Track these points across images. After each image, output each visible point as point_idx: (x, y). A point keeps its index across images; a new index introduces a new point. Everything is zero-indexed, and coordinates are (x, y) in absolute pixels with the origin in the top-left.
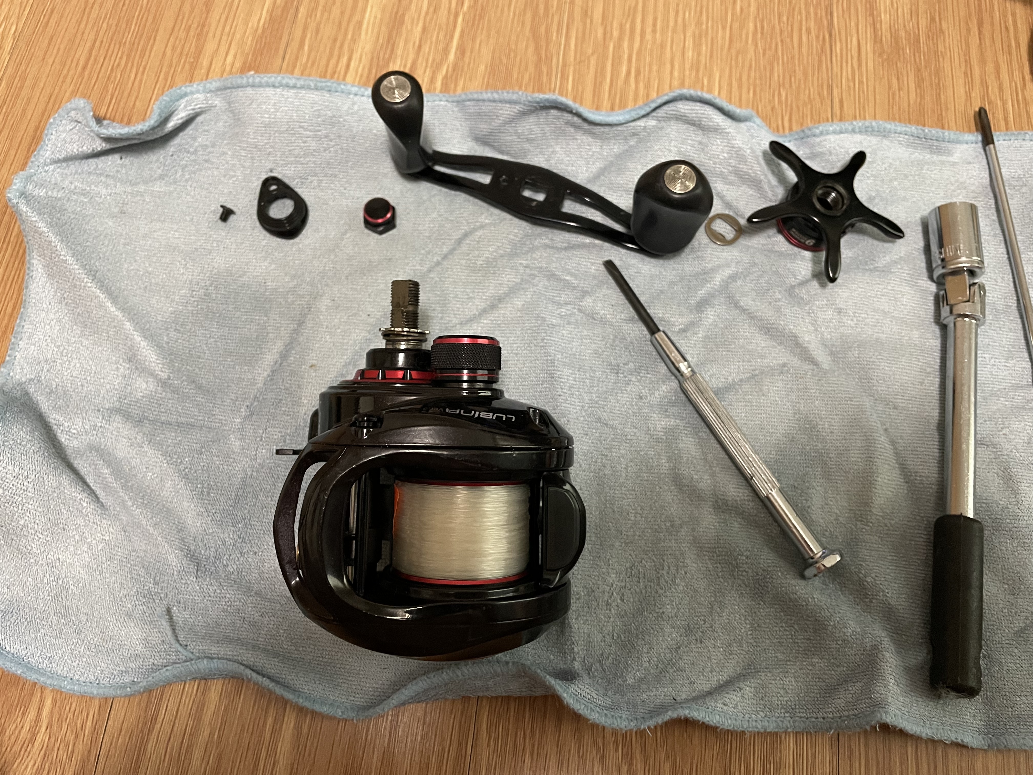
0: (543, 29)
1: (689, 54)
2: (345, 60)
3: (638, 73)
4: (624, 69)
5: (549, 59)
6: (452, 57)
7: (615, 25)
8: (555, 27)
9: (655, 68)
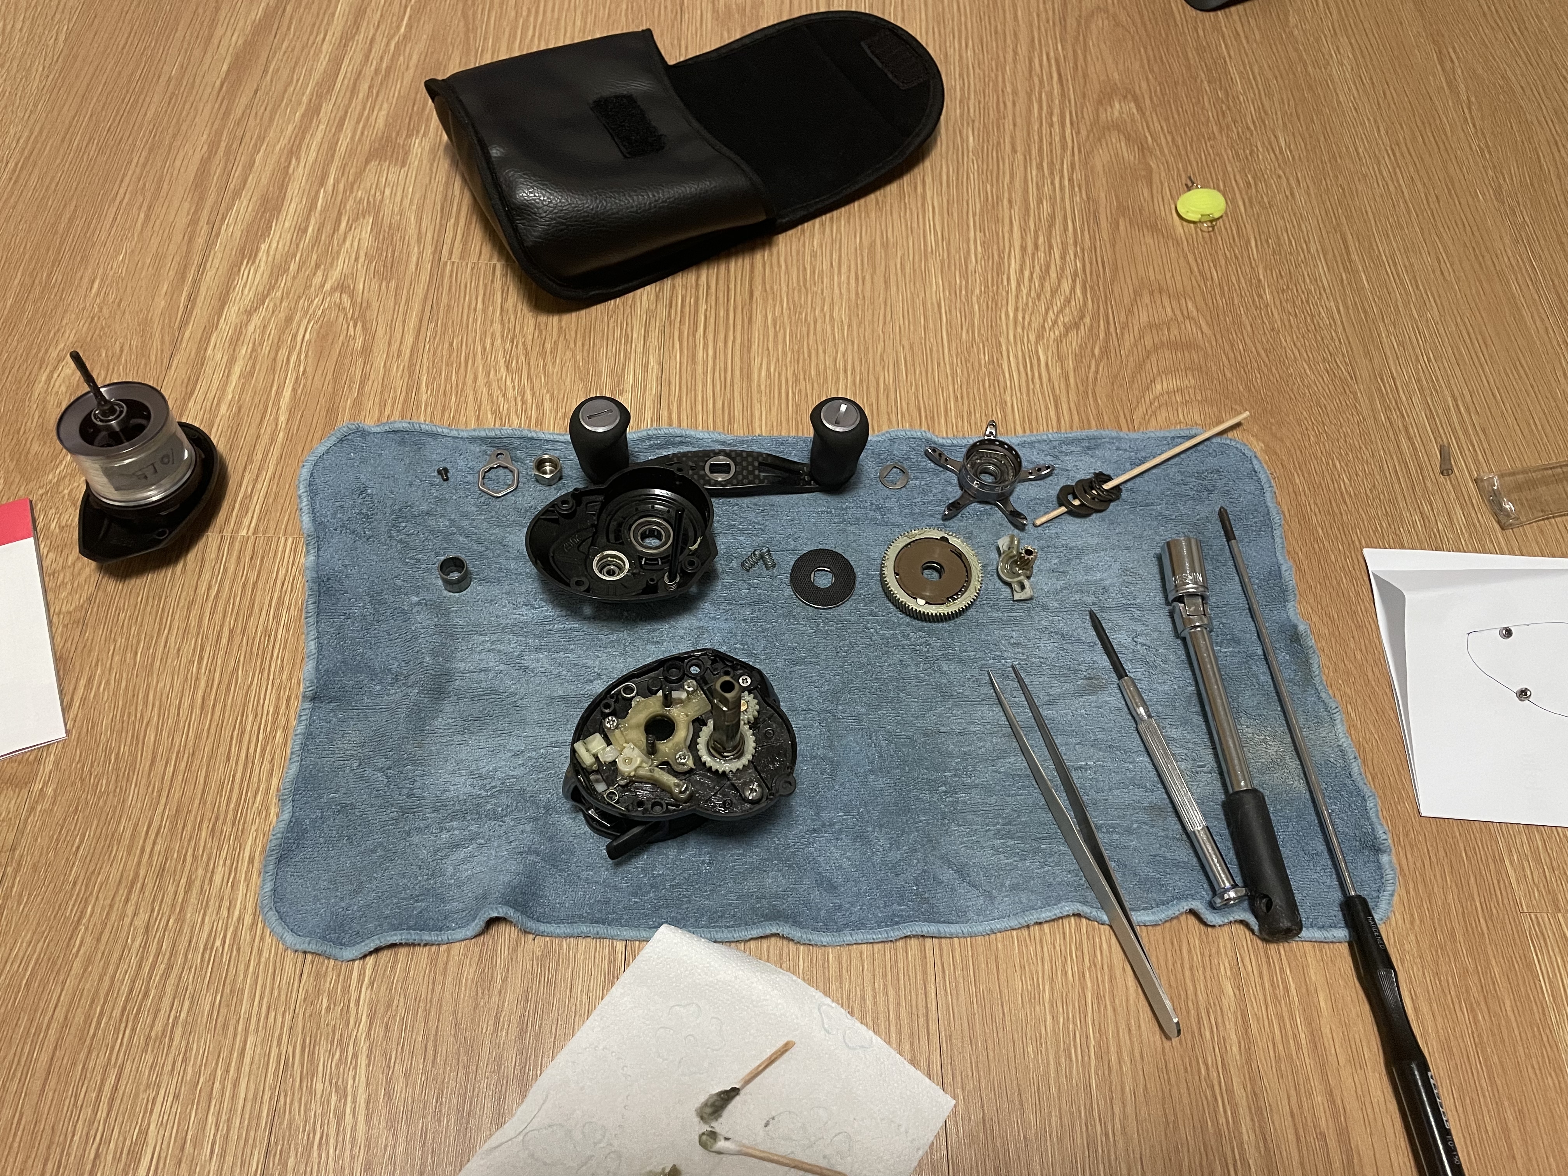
0: (470, 13)
1: (578, 23)
2: (322, 35)
3: (540, 35)
4: (530, 33)
5: (475, 29)
6: (403, 30)
7: (524, 8)
8: (480, 11)
9: (553, 33)
